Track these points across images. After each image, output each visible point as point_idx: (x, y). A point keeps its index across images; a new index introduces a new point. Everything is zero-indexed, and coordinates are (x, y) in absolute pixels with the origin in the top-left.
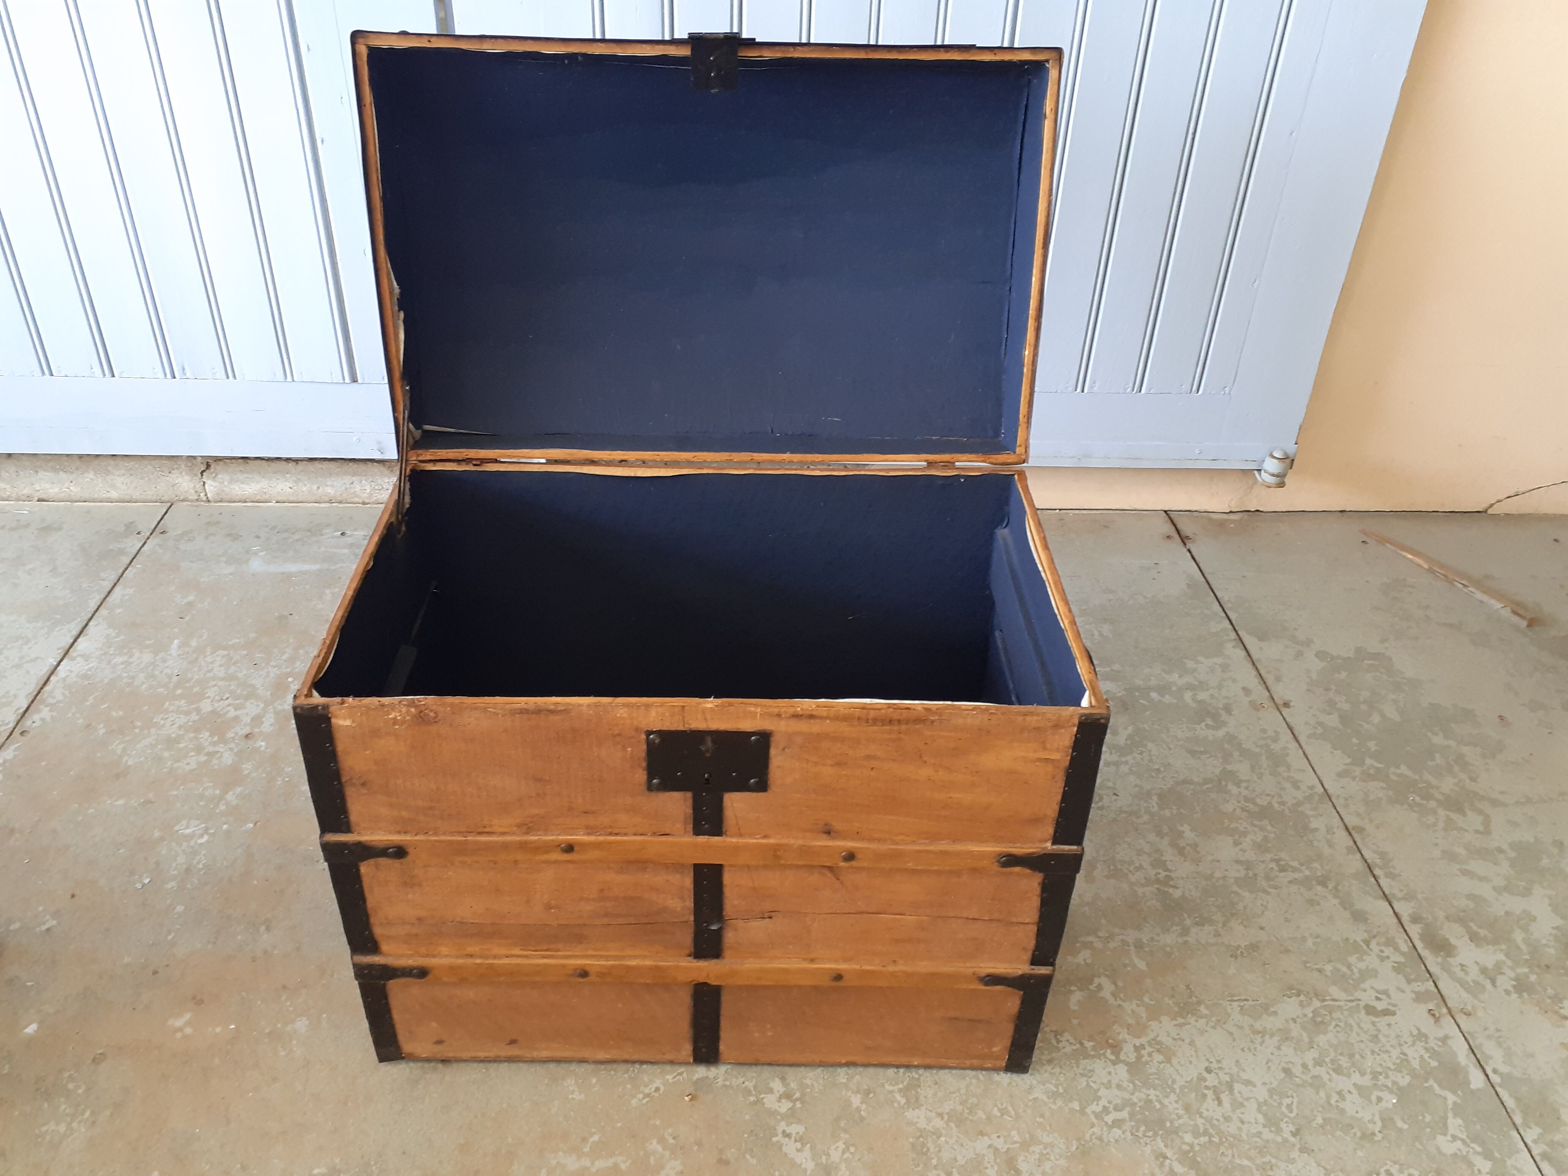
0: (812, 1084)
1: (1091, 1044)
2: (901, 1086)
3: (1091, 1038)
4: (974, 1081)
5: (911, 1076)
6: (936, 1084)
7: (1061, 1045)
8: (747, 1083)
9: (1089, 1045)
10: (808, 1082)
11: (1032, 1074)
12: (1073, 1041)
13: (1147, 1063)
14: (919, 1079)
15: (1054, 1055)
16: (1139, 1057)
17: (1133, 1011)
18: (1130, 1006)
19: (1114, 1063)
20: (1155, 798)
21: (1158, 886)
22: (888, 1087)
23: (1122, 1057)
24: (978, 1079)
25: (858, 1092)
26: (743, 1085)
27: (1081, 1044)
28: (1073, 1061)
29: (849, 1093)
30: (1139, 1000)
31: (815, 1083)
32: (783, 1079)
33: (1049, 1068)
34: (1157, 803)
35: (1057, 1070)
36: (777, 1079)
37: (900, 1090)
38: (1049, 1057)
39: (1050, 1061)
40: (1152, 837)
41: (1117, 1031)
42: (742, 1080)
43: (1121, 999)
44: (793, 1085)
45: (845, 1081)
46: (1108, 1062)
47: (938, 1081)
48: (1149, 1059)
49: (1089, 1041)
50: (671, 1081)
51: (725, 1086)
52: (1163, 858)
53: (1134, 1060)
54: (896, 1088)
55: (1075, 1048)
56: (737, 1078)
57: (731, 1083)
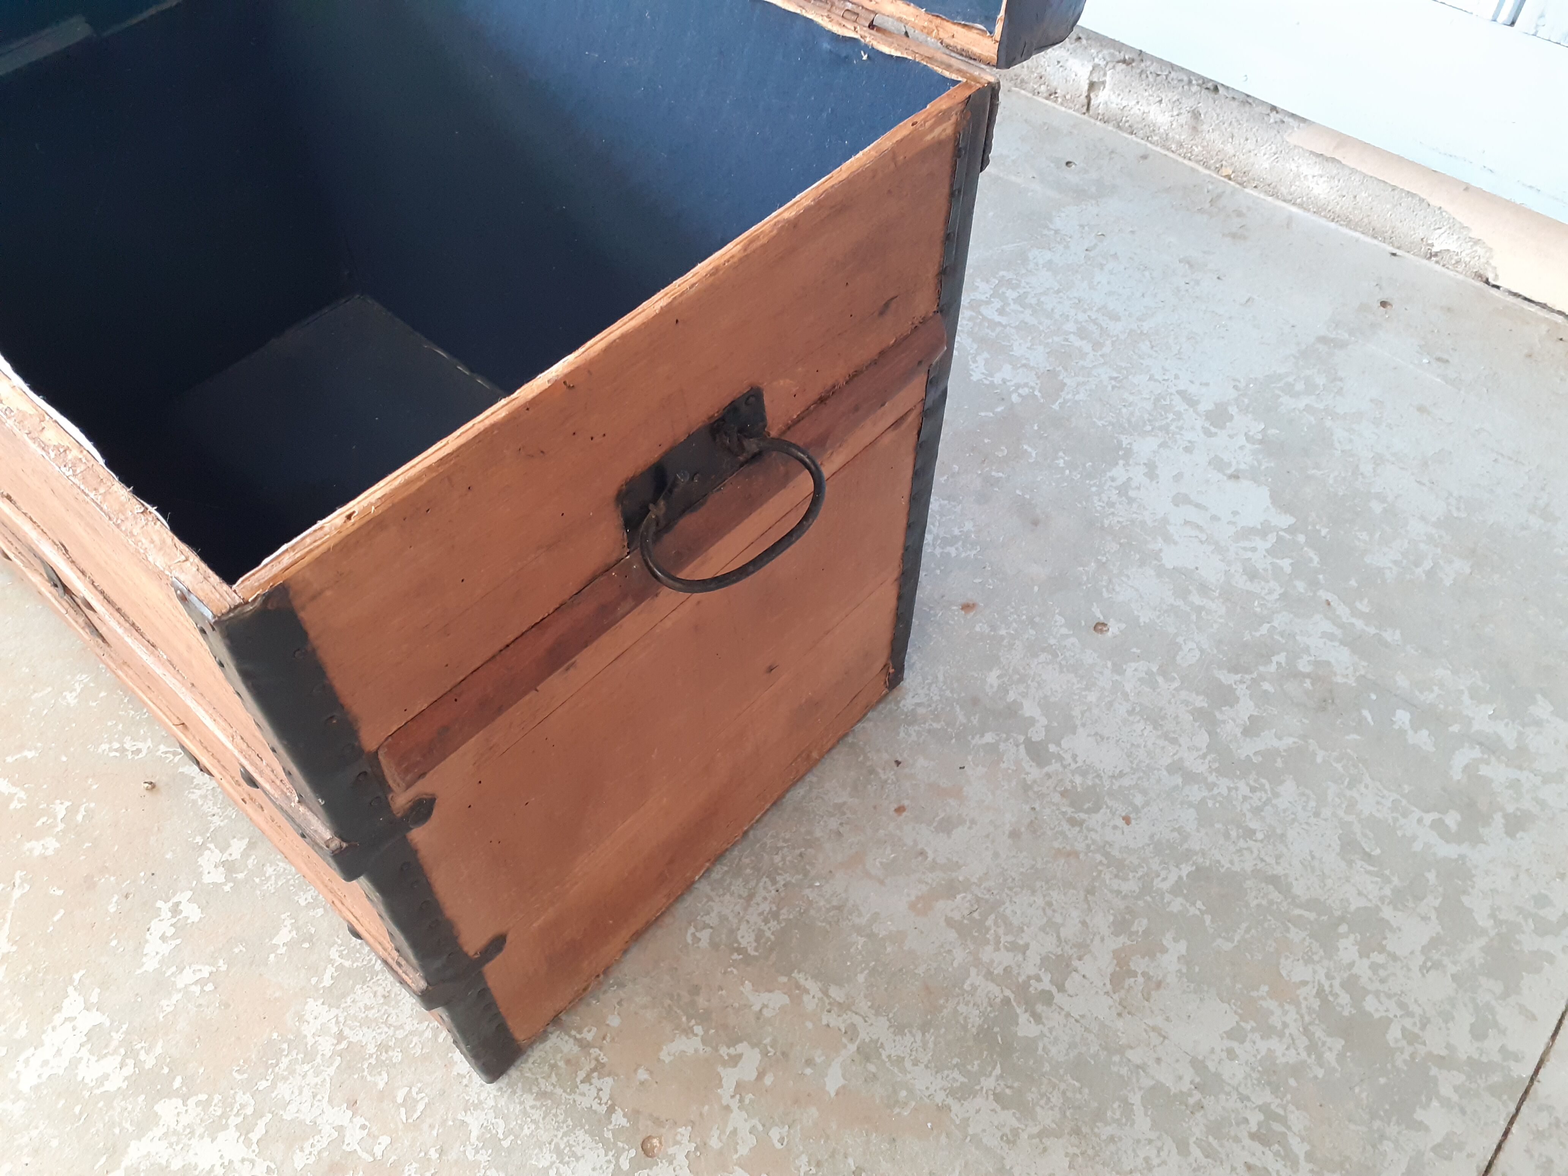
0: (270, 877)
1: (624, 1122)
2: (347, 964)
3: (634, 1115)
4: (428, 1034)
6: (384, 997)
7: (584, 1087)
8: (216, 818)
9: (619, 1119)
10: (269, 870)
11: (500, 1089)
12: (605, 1098)
15: (559, 1091)
17: (734, 1132)
18: (738, 1119)
20: (1186, 869)
21: (1012, 996)
22: (334, 954)
24: (436, 1036)
25: (298, 929)
26: (211, 817)
27: (611, 1110)
28: (570, 1122)
29: (288, 922)
30: (764, 1126)
31: (273, 877)
32: (252, 846)
33: (530, 1100)
34: (1180, 878)
35: (537, 1114)
36: (248, 842)
37: (340, 968)
38: (549, 1089)
39: (542, 1095)
40: (1101, 922)
41: (679, 1137)
42: (216, 810)
43: (741, 1101)
44: (250, 862)
45: (303, 903)
49: (625, 1116)
51: (196, 801)
52: (1075, 963)
54: (339, 961)
55: (595, 1106)
56: (215, 804)
57: (202, 805)
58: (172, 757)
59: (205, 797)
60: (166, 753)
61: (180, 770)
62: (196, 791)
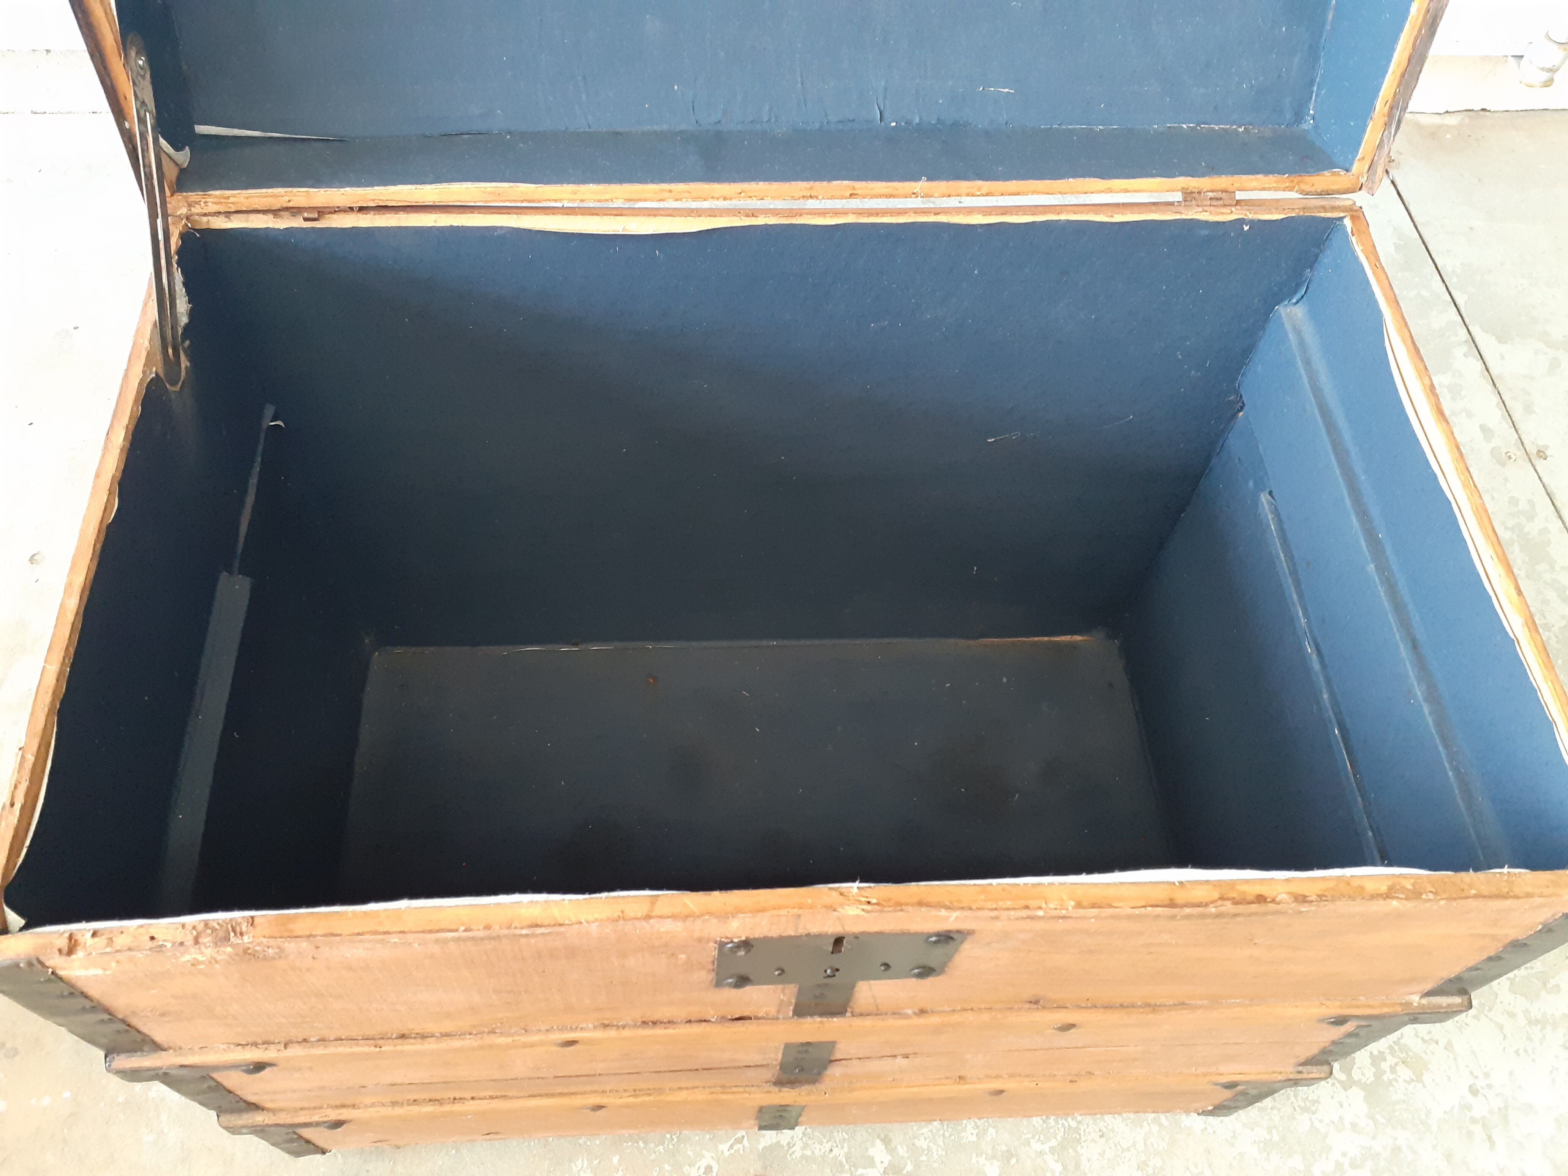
0: (929, 1146)
5: (1066, 1124)
8: (835, 1151)
10: (922, 1143)
13: (1390, 1083)
14: (1077, 1130)
16: (1378, 1075)
19: (1346, 1087)
23: (1356, 1075)
26: (831, 1155)
31: (931, 1145)
32: (886, 1141)
36: (878, 1142)
42: (828, 1146)
44: (902, 1151)
46: (1337, 1085)
47: (1105, 1130)
48: (1392, 1077)
50: (727, 1154)
51: (804, 1157)
53: (1372, 1079)
56: (821, 1143)
57: (813, 1153)
58: (741, 1146)
59: (805, 1146)
60: (731, 1147)
61: (760, 1147)
62: (794, 1149)
